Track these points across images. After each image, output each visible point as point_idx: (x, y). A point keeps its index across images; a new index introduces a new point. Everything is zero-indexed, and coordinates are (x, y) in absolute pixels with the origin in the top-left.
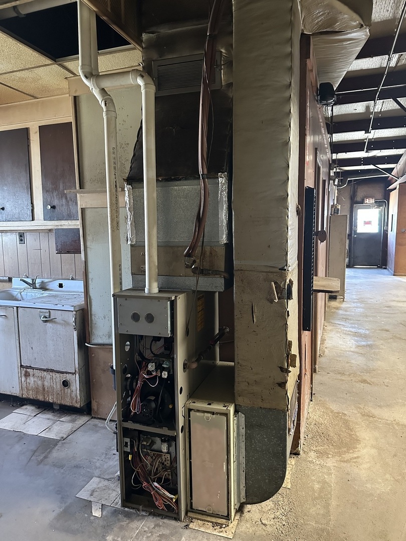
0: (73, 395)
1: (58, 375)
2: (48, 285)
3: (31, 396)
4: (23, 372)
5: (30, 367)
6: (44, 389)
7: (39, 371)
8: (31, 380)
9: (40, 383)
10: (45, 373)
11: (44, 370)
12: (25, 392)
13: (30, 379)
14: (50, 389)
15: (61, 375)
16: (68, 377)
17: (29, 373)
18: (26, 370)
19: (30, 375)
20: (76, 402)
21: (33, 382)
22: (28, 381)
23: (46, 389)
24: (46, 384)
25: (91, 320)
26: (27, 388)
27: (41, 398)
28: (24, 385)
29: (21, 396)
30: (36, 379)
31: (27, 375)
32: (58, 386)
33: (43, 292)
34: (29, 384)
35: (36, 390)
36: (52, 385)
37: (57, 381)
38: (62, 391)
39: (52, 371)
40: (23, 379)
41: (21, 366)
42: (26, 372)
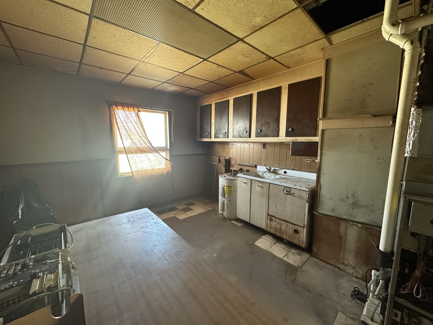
0: (301, 239)
1: (291, 225)
2: (277, 171)
3: (272, 231)
4: (269, 218)
5: (273, 216)
6: (281, 230)
7: (279, 220)
8: (274, 223)
9: (279, 226)
10: (283, 222)
11: (283, 220)
12: (269, 228)
13: (272, 223)
14: (285, 232)
15: (294, 226)
16: (298, 228)
17: (273, 219)
18: (271, 217)
19: (273, 221)
20: (302, 244)
21: (274, 225)
22: (271, 223)
23: (282, 230)
24: (282, 227)
25: (319, 198)
26: (270, 227)
27: (278, 234)
28: (269, 225)
29: (266, 230)
30: (276, 224)
31: (271, 220)
32: (291, 231)
33: (276, 175)
34: (272, 225)
35: (276, 229)
36: (286, 229)
37: (290, 228)
38: (293, 235)
39: (288, 222)
40: (268, 221)
41: (268, 214)
42: (271, 218)
